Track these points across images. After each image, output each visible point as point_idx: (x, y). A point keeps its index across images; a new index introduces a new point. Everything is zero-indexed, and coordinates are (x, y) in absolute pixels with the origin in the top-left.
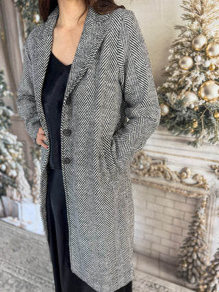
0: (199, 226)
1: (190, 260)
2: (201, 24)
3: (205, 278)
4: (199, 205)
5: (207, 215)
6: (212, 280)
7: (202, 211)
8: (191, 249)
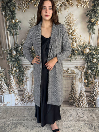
0: (74, 86)
1: (72, 98)
2: (70, 26)
3: (78, 103)
4: (73, 79)
5: (76, 82)
6: (79, 103)
7: (74, 81)
8: (72, 94)
